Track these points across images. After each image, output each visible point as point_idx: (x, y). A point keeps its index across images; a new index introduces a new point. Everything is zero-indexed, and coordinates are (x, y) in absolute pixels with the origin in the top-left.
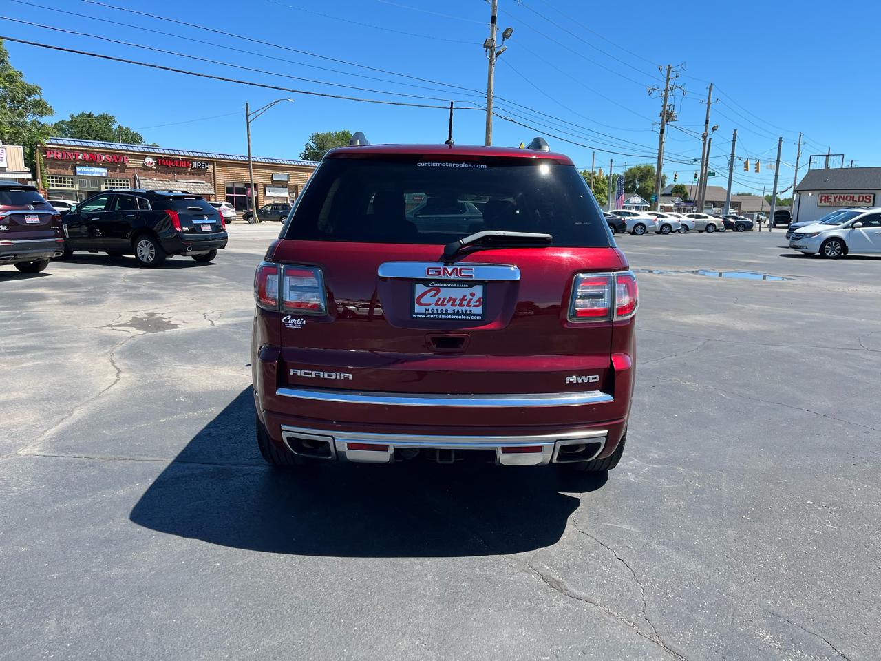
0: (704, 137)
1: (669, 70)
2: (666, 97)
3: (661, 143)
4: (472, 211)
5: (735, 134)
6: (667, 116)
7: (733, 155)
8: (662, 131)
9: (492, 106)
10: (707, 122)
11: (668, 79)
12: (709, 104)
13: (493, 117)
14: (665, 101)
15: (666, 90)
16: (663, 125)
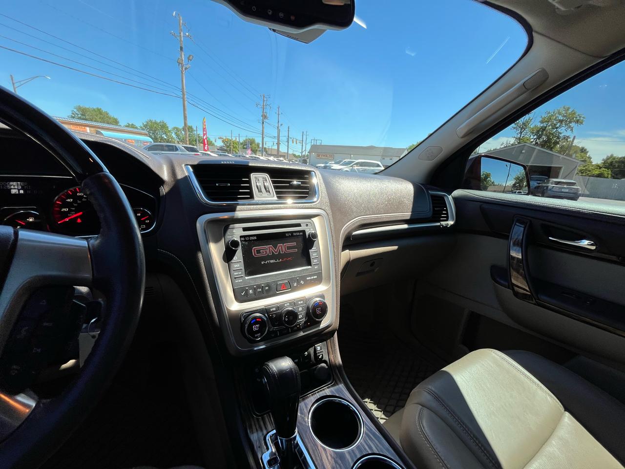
0: (278, 127)
1: (264, 97)
2: (263, 108)
3: (263, 128)
4: (182, 150)
5: (289, 128)
6: (265, 117)
7: (288, 136)
8: (263, 123)
9: (186, 97)
10: (278, 122)
11: (264, 101)
12: (279, 114)
13: (186, 103)
14: (263, 110)
15: (263, 106)
16: (263, 120)
